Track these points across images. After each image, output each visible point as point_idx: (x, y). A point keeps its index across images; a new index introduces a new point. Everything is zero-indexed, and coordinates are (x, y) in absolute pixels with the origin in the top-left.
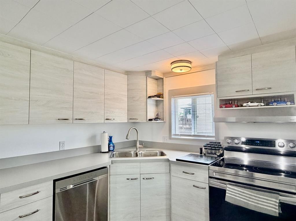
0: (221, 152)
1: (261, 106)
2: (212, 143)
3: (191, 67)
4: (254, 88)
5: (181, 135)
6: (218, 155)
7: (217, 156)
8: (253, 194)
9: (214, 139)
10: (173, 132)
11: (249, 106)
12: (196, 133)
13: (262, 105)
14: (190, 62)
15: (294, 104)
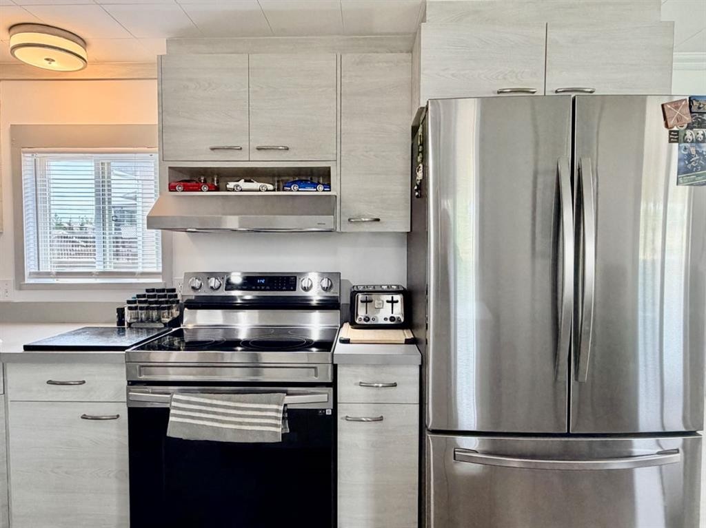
0: (176, 313)
1: (267, 191)
2: (153, 290)
3: (86, 59)
4: (254, 145)
5: (59, 274)
6: (165, 324)
7: (163, 326)
8: (232, 404)
9: (159, 280)
10: (30, 266)
11: (241, 191)
12: (110, 266)
13: (269, 188)
14: (84, 43)
15: (330, 191)
